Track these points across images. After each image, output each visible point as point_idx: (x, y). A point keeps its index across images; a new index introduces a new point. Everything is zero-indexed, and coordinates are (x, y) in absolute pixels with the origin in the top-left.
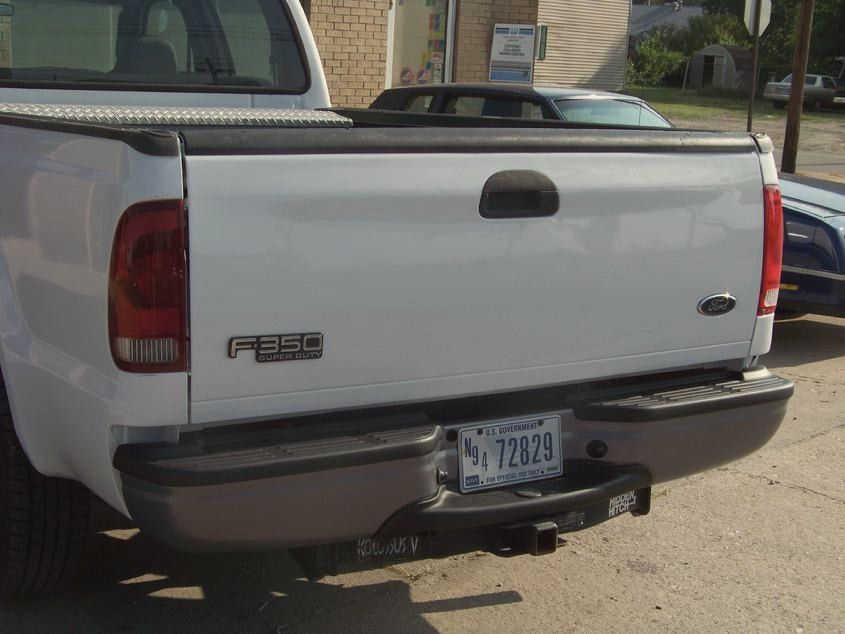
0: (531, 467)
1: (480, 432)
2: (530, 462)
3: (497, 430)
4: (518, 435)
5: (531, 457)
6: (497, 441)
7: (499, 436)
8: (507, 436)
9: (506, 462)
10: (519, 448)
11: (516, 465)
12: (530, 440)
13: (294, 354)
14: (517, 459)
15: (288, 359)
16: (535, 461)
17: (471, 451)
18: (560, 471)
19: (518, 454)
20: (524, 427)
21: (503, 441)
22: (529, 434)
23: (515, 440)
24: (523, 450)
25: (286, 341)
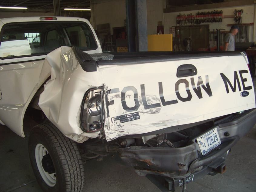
0: (215, 143)
1: (202, 138)
2: (214, 142)
3: (205, 137)
4: (209, 136)
5: (214, 141)
6: (206, 139)
7: (206, 138)
8: (207, 137)
9: (209, 144)
10: (211, 139)
11: (211, 144)
12: (212, 136)
13: (132, 119)
14: (211, 143)
15: (130, 121)
16: (215, 142)
17: (201, 144)
18: (220, 143)
19: (211, 141)
20: (210, 134)
21: (207, 139)
22: (212, 135)
23: (209, 137)
24: (212, 140)
25: (128, 116)
